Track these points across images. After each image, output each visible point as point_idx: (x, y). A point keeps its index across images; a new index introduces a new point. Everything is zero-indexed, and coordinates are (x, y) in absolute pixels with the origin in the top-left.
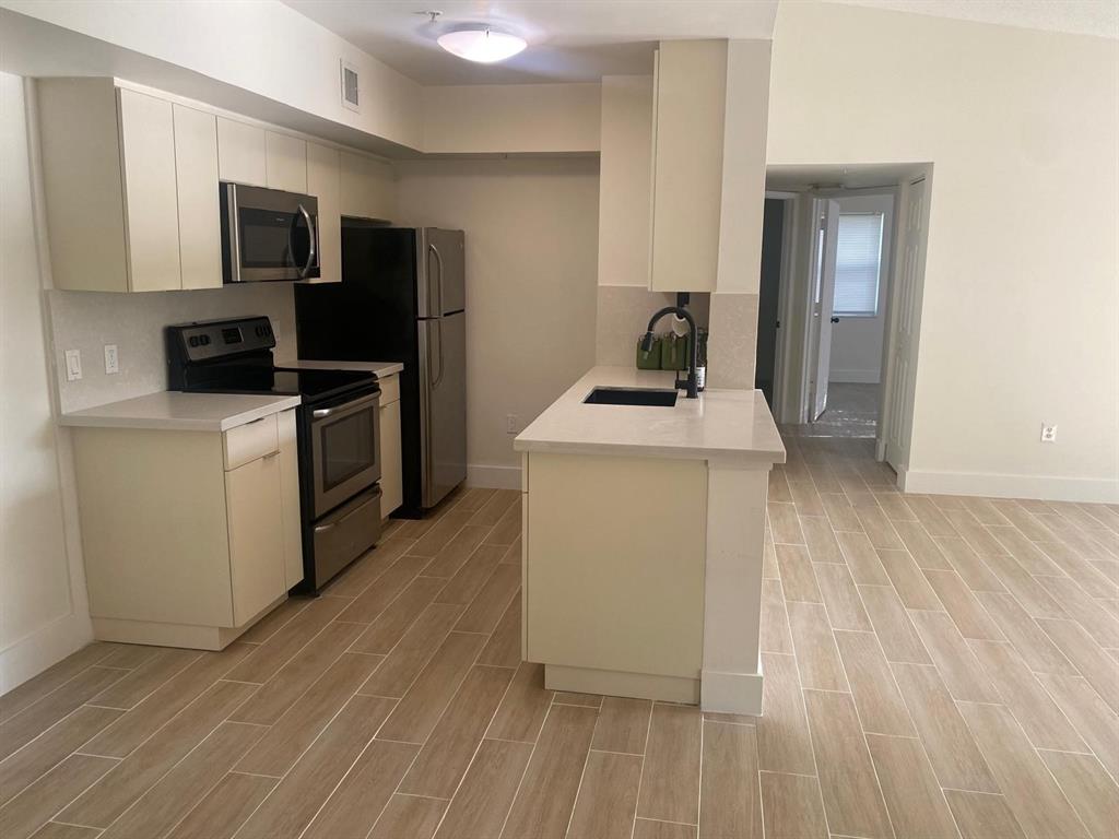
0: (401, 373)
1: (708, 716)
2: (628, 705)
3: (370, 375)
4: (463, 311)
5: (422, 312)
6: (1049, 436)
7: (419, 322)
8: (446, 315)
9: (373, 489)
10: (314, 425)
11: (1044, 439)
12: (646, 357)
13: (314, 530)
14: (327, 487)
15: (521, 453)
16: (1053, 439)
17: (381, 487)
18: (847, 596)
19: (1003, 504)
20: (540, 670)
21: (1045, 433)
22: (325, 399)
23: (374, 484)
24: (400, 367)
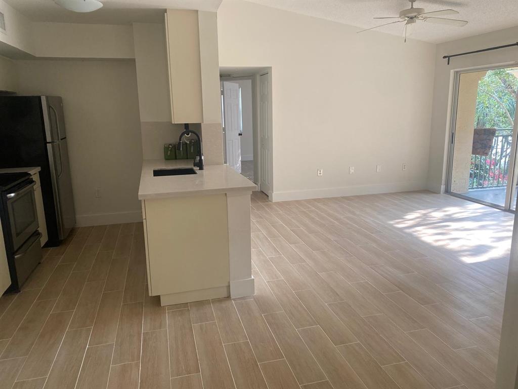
0: (39, 172)
1: (234, 300)
2: (200, 304)
3: (27, 174)
4: (65, 138)
5: (49, 139)
6: (320, 174)
7: (48, 144)
8: (61, 139)
9: (37, 234)
10: (8, 202)
11: (319, 175)
12: (169, 154)
13: (14, 258)
14: (18, 235)
15: (141, 201)
16: (321, 175)
17: (40, 231)
18: (267, 244)
19: (308, 201)
20: (158, 298)
21: (319, 172)
22: (12, 188)
23: (37, 231)
24: (39, 169)
